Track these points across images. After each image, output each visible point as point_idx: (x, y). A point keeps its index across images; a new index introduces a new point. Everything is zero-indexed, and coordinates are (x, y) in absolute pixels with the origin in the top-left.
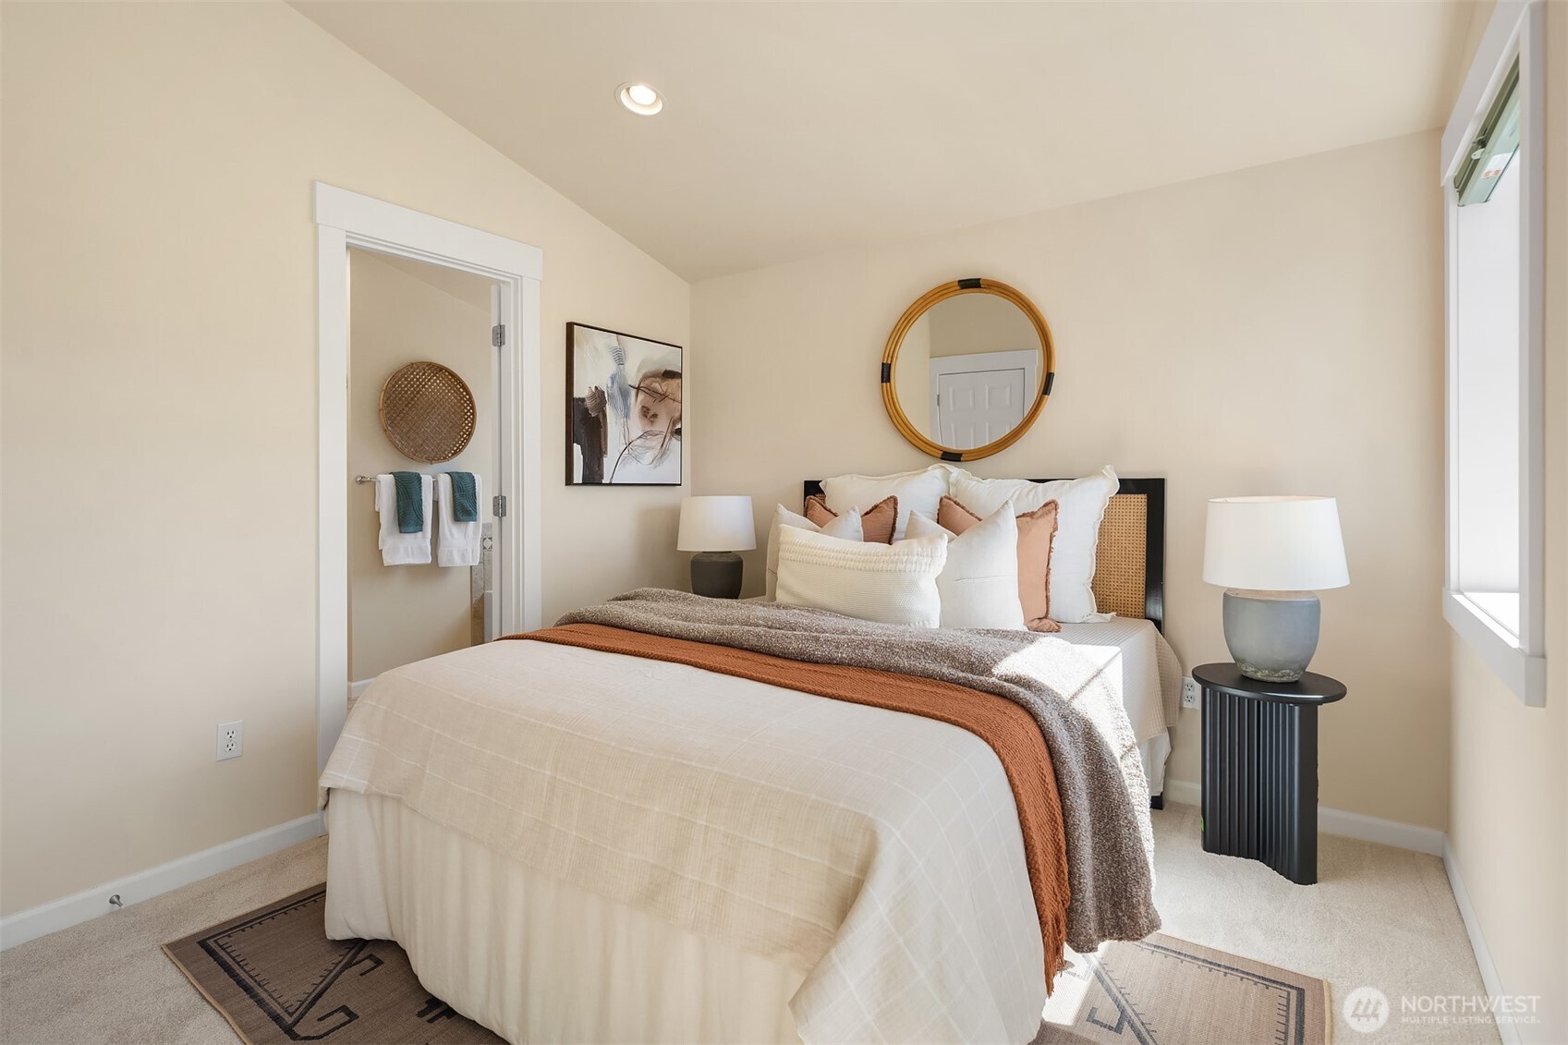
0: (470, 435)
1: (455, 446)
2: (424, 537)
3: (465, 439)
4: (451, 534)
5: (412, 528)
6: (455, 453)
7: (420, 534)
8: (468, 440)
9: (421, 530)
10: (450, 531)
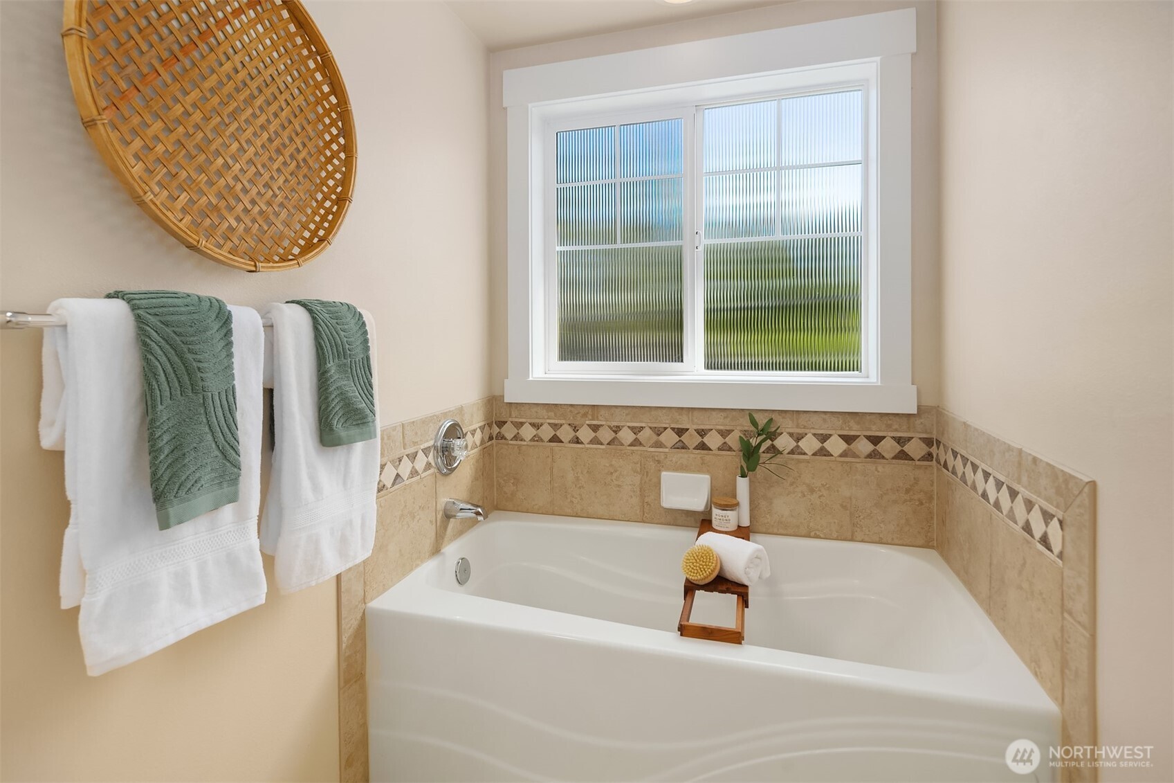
0: (342, 200)
1: (305, 227)
2: (241, 517)
3: (328, 211)
4: (316, 488)
5: (203, 499)
6: (309, 248)
7: (228, 511)
8: (338, 215)
9: (233, 498)
10: (313, 479)
